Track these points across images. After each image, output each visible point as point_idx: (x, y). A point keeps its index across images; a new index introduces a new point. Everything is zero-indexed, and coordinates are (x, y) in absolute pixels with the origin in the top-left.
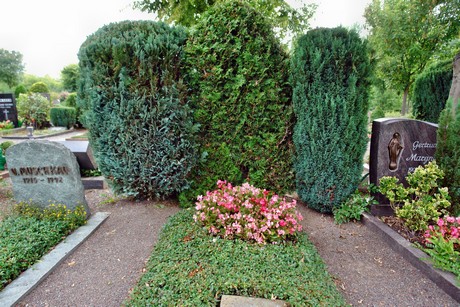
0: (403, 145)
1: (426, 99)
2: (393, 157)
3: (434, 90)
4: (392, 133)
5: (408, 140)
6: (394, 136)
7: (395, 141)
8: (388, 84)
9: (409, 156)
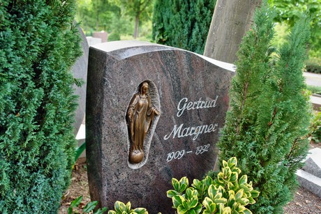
0: (158, 109)
1: (168, 20)
2: (136, 138)
3: (178, 9)
4: (134, 84)
5: (169, 97)
6: (141, 90)
7: (142, 101)
8: (123, 11)
9: (170, 130)
